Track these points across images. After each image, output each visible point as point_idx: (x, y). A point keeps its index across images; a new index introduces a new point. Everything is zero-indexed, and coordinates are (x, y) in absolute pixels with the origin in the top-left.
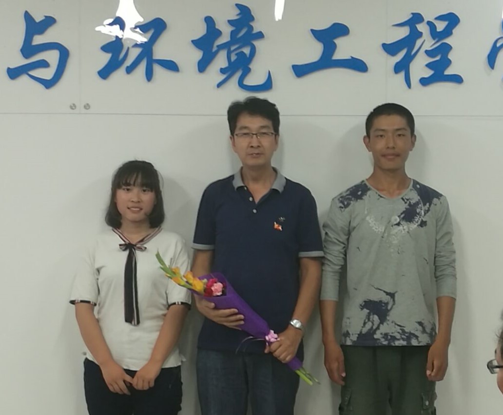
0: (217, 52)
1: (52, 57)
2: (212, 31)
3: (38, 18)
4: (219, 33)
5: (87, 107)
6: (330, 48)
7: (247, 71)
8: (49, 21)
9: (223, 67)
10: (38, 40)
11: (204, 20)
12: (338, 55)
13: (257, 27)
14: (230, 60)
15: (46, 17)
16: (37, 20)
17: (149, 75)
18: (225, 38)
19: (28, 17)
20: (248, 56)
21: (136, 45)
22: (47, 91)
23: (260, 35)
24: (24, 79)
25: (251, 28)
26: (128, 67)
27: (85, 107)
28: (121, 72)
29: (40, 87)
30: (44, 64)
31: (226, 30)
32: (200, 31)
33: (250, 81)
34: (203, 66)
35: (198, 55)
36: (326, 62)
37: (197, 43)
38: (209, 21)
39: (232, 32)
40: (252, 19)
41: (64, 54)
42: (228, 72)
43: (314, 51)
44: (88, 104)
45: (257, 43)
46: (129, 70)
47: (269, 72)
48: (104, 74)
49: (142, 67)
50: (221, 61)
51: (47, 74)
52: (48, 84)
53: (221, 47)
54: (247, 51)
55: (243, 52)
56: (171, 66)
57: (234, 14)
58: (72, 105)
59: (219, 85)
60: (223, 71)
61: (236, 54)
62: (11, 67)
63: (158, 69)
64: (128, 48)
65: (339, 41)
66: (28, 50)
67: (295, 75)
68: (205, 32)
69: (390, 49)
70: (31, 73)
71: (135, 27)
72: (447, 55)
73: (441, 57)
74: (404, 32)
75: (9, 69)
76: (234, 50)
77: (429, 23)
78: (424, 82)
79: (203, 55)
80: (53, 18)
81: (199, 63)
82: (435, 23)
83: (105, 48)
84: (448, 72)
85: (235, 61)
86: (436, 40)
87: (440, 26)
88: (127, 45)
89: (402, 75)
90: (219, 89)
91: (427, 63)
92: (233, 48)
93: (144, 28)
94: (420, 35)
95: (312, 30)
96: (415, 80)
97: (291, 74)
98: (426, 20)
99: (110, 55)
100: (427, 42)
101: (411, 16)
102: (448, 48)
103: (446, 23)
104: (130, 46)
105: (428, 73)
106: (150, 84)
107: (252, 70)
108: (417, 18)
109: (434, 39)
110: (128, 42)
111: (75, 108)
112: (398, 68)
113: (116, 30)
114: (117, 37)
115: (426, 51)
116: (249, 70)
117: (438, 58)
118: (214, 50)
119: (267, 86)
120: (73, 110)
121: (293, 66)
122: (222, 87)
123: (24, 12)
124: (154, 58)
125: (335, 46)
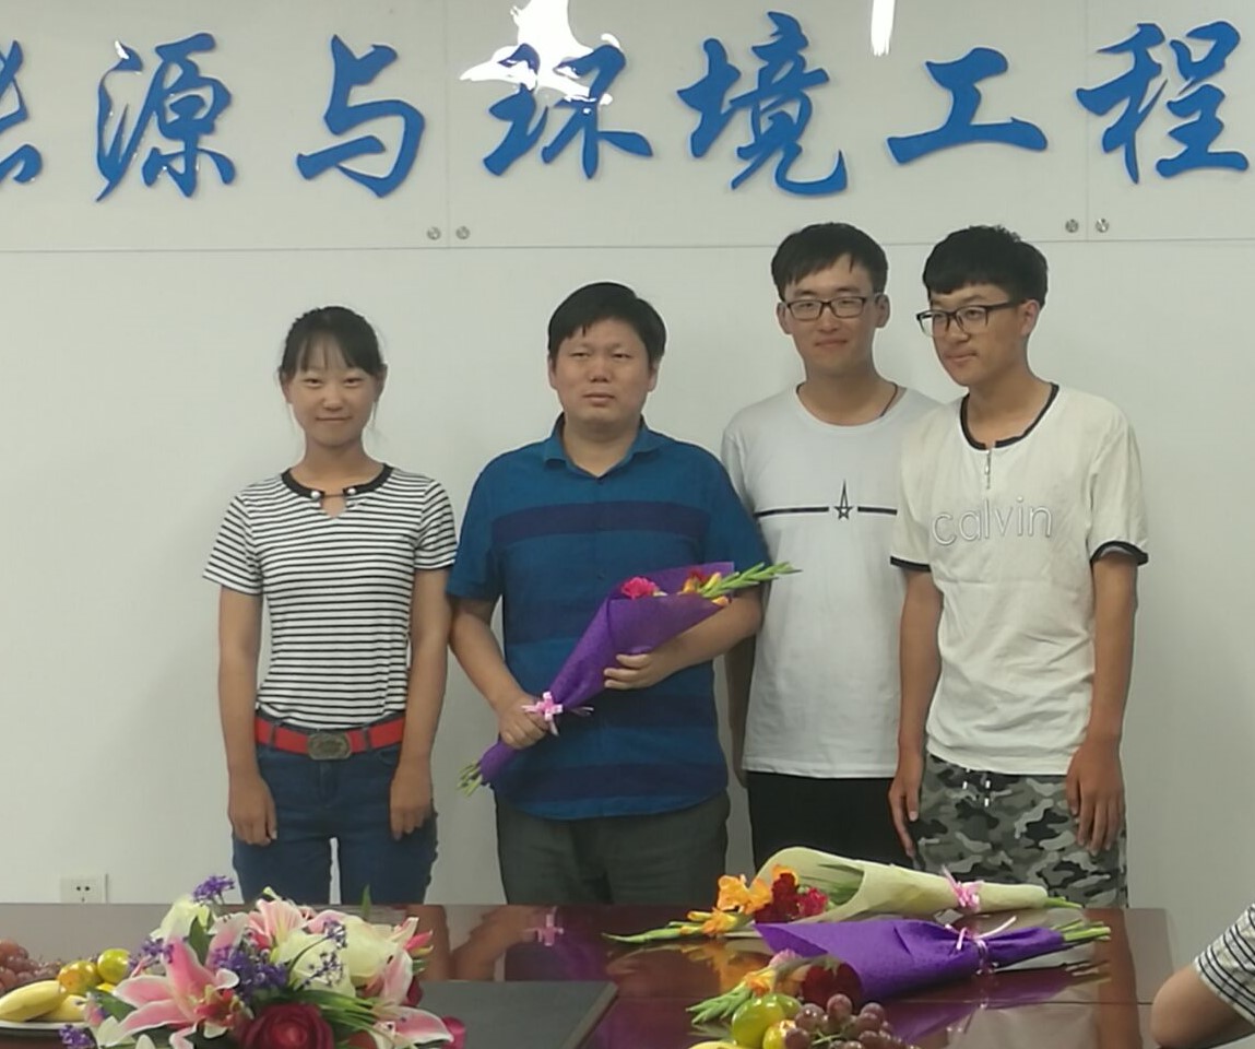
0: (730, 113)
1: (390, 130)
2: (720, 68)
3: (360, 50)
4: (734, 75)
5: (463, 233)
6: (966, 101)
7: (794, 153)
8: (383, 57)
9: (744, 145)
10: (360, 96)
11: (702, 48)
12: (985, 116)
13: (814, 59)
14: (759, 128)
15: (376, 47)
16: (359, 55)
17: (590, 166)
18: (747, 85)
19: (337, 45)
20: (795, 120)
21: (563, 103)
22: (380, 201)
23: (820, 77)
24: (332, 178)
25: (802, 62)
26: (545, 149)
27: (458, 233)
28: (532, 158)
29: (365, 194)
30: (372, 146)
31: (750, 69)
32: (695, 70)
33: (801, 173)
34: (701, 144)
35: (691, 120)
36: (960, 129)
37: (688, 96)
38: (714, 49)
39: (761, 71)
40: (804, 43)
41: (415, 125)
42: (753, 155)
43: (934, 109)
44: (464, 228)
45: (813, 94)
46: (549, 155)
47: (840, 154)
48: (498, 163)
49: (575, 151)
50: (739, 132)
51: (379, 165)
52: (382, 187)
53: (739, 103)
54: (793, 110)
55: (783, 113)
56: (635, 145)
57: (765, 34)
58: (432, 231)
59: (736, 183)
60: (743, 153)
61: (770, 118)
62: (306, 154)
63: (608, 153)
64: (547, 109)
65: (988, 87)
66: (340, 116)
67: (895, 161)
68: (706, 73)
69: (1094, 100)
70: (348, 165)
71: (562, 65)
72: (1214, 111)
73: (1201, 117)
74: (1123, 64)
75: (300, 157)
76: (766, 110)
77: (1174, 44)
78: (1167, 168)
79: (702, 121)
80: (390, 49)
81: (694, 136)
82: (1189, 47)
83: (499, 111)
84: (1217, 147)
85: (768, 132)
86: (1191, 79)
87: (1200, 51)
88: (543, 102)
89: (1119, 155)
90: (736, 190)
91: (1172, 128)
92: (763, 106)
93: (580, 66)
94: (1156, 69)
95: (929, 64)
96: (1146, 164)
97: (885, 156)
98: (1168, 39)
99: (508, 125)
100: (1171, 85)
101: (1138, 30)
102: (1217, 96)
103: (1212, 44)
104: (551, 104)
105: (1175, 150)
106: (592, 183)
107: (804, 149)
108: (1149, 35)
109: (1187, 78)
110: (547, 96)
111: (439, 236)
112: (1110, 141)
113: (521, 73)
114: (523, 86)
115: (1170, 104)
116: (799, 150)
117: (1195, 118)
118: (724, 111)
119: (836, 183)
120: (435, 241)
121: (891, 141)
122: (741, 187)
123: (331, 37)
124: (600, 130)
125: (977, 97)
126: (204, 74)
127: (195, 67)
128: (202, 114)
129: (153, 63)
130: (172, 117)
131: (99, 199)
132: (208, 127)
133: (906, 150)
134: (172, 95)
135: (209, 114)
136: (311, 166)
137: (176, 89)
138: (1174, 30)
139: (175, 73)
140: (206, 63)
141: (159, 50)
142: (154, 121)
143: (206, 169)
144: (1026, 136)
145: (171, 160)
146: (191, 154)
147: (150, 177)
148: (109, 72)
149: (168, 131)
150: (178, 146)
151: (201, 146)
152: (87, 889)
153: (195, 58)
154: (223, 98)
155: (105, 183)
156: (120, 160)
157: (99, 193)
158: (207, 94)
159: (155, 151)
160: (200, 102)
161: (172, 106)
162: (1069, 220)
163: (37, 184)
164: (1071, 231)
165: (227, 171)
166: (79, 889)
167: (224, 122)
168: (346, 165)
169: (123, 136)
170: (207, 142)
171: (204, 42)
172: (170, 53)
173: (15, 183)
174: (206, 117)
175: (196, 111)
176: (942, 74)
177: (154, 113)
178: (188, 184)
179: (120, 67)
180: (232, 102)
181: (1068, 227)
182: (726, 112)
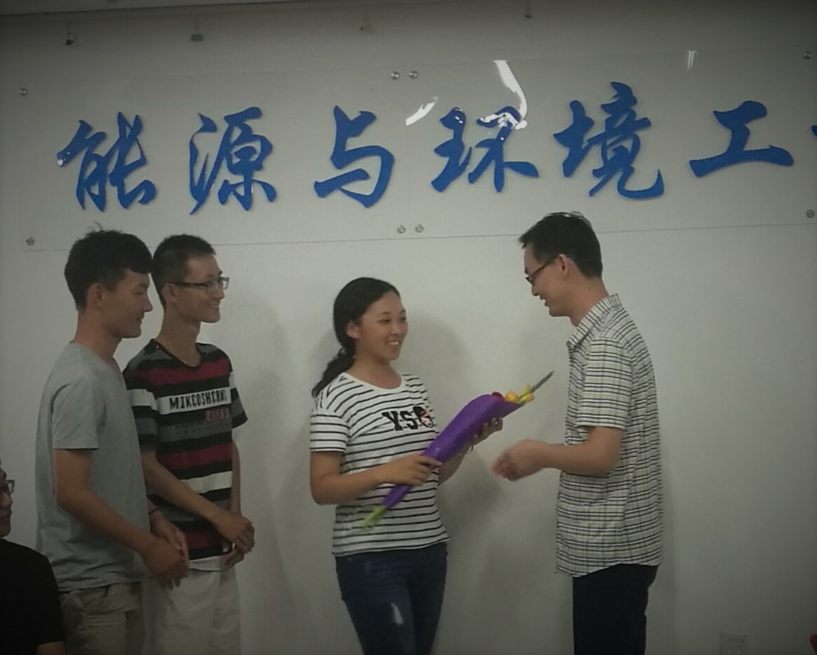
0: (588, 148)
1: (372, 165)
2: (581, 119)
3: (352, 115)
4: (589, 123)
5: (419, 229)
6: (740, 136)
7: (629, 172)
8: (367, 119)
9: (596, 168)
10: (353, 144)
11: (569, 106)
12: (753, 144)
13: (641, 112)
14: (606, 158)
15: (362, 112)
16: (351, 118)
17: (499, 184)
18: (598, 129)
19: (338, 112)
20: (630, 151)
21: (482, 143)
22: (367, 210)
23: (645, 123)
24: (337, 196)
25: (633, 114)
26: (470, 174)
27: (417, 229)
28: (463, 180)
29: (357, 205)
30: (362, 175)
31: (599, 119)
32: (565, 121)
33: (634, 185)
34: (569, 168)
35: (563, 153)
36: (736, 154)
37: (561, 138)
38: (576, 107)
39: (607, 120)
40: (634, 101)
41: (388, 161)
42: (603, 174)
43: (718, 141)
44: (421, 226)
45: (641, 134)
46: (473, 178)
47: (659, 171)
48: (441, 184)
49: (489, 175)
50: (594, 160)
51: (366, 188)
52: (368, 201)
53: (593, 141)
54: (628, 144)
55: (622, 147)
56: (528, 170)
57: (609, 97)
59: (592, 193)
60: (596, 173)
61: (614, 150)
62: (320, 181)
63: (510, 175)
64: (471, 149)
65: (754, 126)
66: (341, 156)
67: (694, 174)
68: (571, 123)
75: (316, 183)
76: (611, 144)
79: (570, 153)
80: (371, 114)
81: (565, 164)
83: (440, 150)
85: (612, 159)
88: (468, 144)
90: (592, 197)
92: (609, 142)
95: (716, 113)
97: (689, 172)
99: (447, 159)
104: (473, 146)
106: (500, 194)
107: (636, 169)
110: (471, 141)
111: (404, 231)
114: (454, 134)
116: (631, 171)
118: (584, 146)
119: (657, 190)
120: (402, 234)
121: (691, 162)
122: (596, 194)
123: (334, 108)
124: (505, 161)
125: (747, 132)
126: (255, 133)
127: (249, 128)
128: (254, 158)
129: (223, 127)
130: (236, 160)
131: (191, 214)
132: (259, 166)
133: (701, 168)
134: (236, 146)
135: (260, 155)
136: (323, 189)
137: (238, 142)
139: (237, 132)
140: (256, 126)
141: (227, 118)
142: (224, 163)
143: (258, 193)
144: (779, 157)
145: (236, 187)
146: (248, 184)
147: (223, 199)
148: (196, 133)
149: (233, 169)
150: (240, 179)
151: (253, 178)
153: (249, 123)
154: (267, 148)
155: (195, 203)
156: (204, 189)
157: (191, 211)
158: (257, 145)
159: (226, 181)
160: (253, 150)
161: (235, 153)
162: (808, 210)
163: (153, 205)
164: (810, 217)
165: (271, 194)
167: (269, 162)
168: (345, 188)
169: (205, 173)
170: (258, 176)
171: (255, 113)
172: (233, 120)
173: (140, 204)
174: (257, 160)
175: (250, 156)
176: (723, 118)
177: (225, 158)
178: (247, 202)
179: (202, 130)
180: (273, 150)
181: (807, 214)
182: (585, 147)
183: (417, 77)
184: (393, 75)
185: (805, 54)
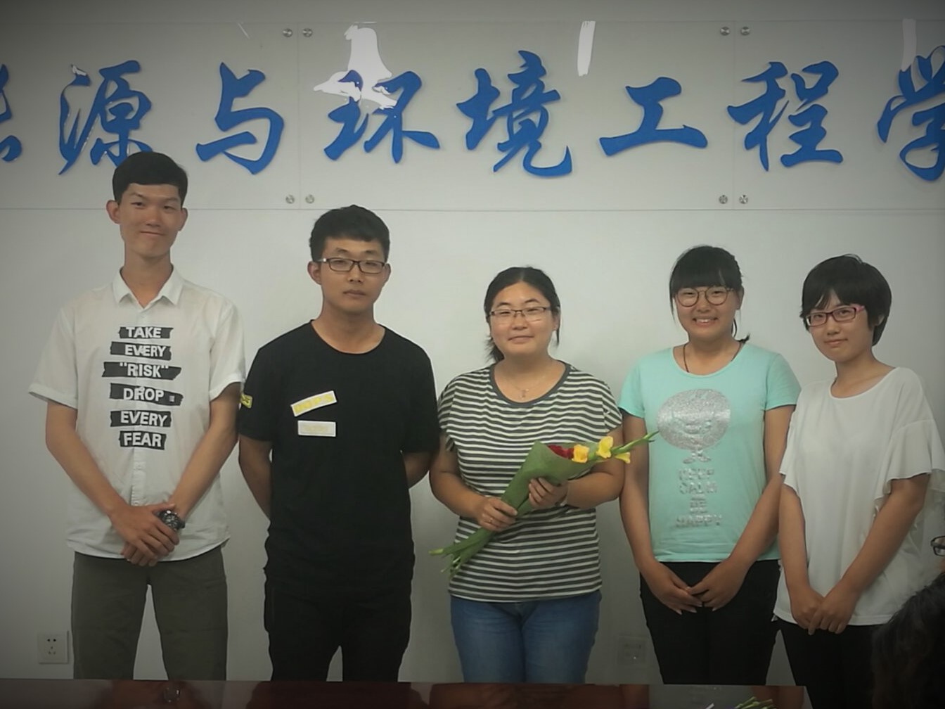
0: (493, 120)
1: (261, 128)
2: (486, 90)
3: (240, 73)
4: (496, 93)
5: (310, 199)
6: (653, 114)
7: (536, 147)
8: (256, 78)
9: (502, 142)
10: (239, 104)
11: (474, 74)
12: (665, 124)
13: (550, 84)
14: (512, 130)
15: (250, 71)
16: (239, 77)
17: (397, 154)
18: (504, 100)
19: (224, 70)
20: (537, 125)
21: (378, 111)
22: (253, 176)
23: (554, 96)
24: (221, 160)
25: (542, 85)
26: (366, 142)
27: (307, 199)
28: (358, 147)
29: (243, 172)
30: (249, 139)
31: (506, 90)
32: (469, 90)
33: (540, 161)
34: (473, 140)
35: (466, 124)
36: (648, 133)
37: (464, 108)
38: (482, 75)
39: (514, 90)
40: (543, 72)
41: (277, 125)
42: (509, 148)
43: (630, 119)
44: (311, 196)
45: (550, 107)
46: (369, 147)
47: (567, 148)
48: (334, 151)
49: (387, 143)
50: (499, 133)
51: (253, 152)
52: (255, 167)
53: (498, 113)
54: (535, 118)
55: (530, 120)
56: (428, 140)
57: (516, 66)
58: (289, 197)
59: (497, 168)
60: (501, 147)
61: (520, 123)
62: (202, 143)
63: (409, 145)
64: (367, 115)
65: (667, 104)
66: (226, 118)
67: (604, 153)
68: (476, 92)
69: (739, 114)
70: (232, 151)
71: (377, 85)
72: (820, 122)
73: (811, 126)
74: (759, 90)
75: (198, 145)
76: (517, 118)
77: (794, 77)
78: (788, 161)
79: (474, 124)
80: (261, 73)
81: (468, 136)
82: (803, 77)
83: (335, 116)
84: (821, 147)
85: (518, 133)
86: (805, 101)
87: (811, 81)
88: (365, 110)
89: (756, 151)
90: (496, 173)
91: (791, 134)
92: (515, 115)
93: (390, 86)
94: (782, 93)
95: (628, 88)
96: (774, 157)
97: (598, 150)
98: (790, 73)
99: (341, 126)
100: (791, 104)
101: (769, 66)
102: (822, 112)
103: (819, 76)
104: (370, 112)
105: (793, 148)
106: (398, 166)
107: (543, 146)
108: (777, 70)
109: (802, 100)
110: (367, 107)
111: (293, 201)
112: (750, 142)
113: (350, 89)
114: (351, 99)
115: (791, 118)
116: (539, 146)
117: (807, 126)
118: (488, 118)
119: (564, 168)
120: (291, 205)
121: (602, 140)
122: (500, 170)
123: (220, 64)
124: (404, 129)
125: (660, 111)
126: (132, 88)
127: (126, 83)
128: (131, 116)
129: (98, 80)
130: (111, 117)
131: (60, 173)
132: (135, 124)
133: (612, 146)
134: (111, 102)
135: (136, 115)
136: (206, 152)
137: (113, 98)
138: (794, 67)
139: (113, 88)
140: (135, 81)
141: (102, 72)
142: (98, 120)
144: (693, 138)
145: (110, 147)
146: (123, 143)
147: (96, 158)
148: (67, 86)
149: (108, 127)
150: (115, 138)
151: (129, 138)
152: (55, 640)
153: (127, 77)
154: (146, 105)
155: (65, 162)
156: (75, 147)
157: (60, 171)
158: (135, 102)
159: (99, 140)
160: (129, 108)
161: (110, 110)
162: (721, 195)
163: (18, 163)
164: (723, 203)
166: (49, 640)
167: (147, 121)
168: (231, 151)
169: (77, 130)
170: (135, 135)
171: (133, 67)
172: (110, 74)
173: (4, 162)
174: (134, 118)
175: (127, 114)
176: (636, 94)
177: (98, 115)
179: (73, 84)
180: (152, 107)
181: (720, 200)
182: (490, 120)
183: (311, 35)
184: (285, 32)
185: (723, 30)
